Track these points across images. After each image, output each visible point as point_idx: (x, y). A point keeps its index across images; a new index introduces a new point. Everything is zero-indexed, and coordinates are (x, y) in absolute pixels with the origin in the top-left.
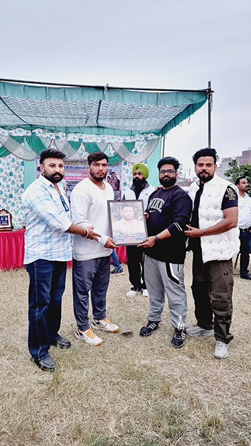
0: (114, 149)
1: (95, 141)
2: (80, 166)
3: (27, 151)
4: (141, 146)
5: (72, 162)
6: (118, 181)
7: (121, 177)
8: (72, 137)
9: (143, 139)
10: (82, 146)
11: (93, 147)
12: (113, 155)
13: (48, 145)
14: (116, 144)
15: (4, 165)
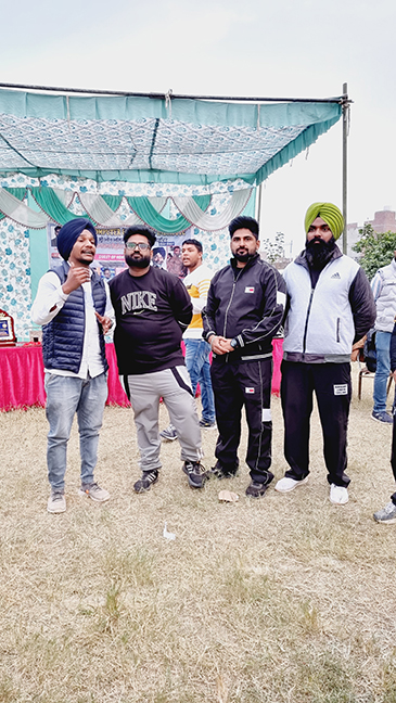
0: (177, 208)
1: (146, 194)
3: (33, 212)
5: (109, 230)
8: (108, 188)
9: (226, 189)
10: (125, 202)
11: (142, 205)
12: (175, 218)
13: (68, 202)
14: (180, 199)
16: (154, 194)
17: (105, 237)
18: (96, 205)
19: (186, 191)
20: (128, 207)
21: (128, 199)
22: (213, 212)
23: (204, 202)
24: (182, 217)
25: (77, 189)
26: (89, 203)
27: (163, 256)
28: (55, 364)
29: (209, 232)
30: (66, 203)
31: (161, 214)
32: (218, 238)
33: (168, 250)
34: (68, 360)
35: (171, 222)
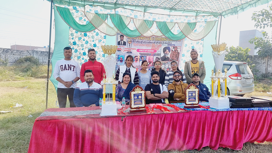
1: (166, 21)
2: (152, 41)
3: (110, 27)
4: (200, 26)
5: (146, 37)
6: (179, 53)
7: (180, 51)
8: (148, 17)
9: (203, 20)
10: (155, 25)
11: (163, 26)
13: (128, 23)
14: (181, 24)
15: (89, 38)
16: (169, 21)
17: (144, 41)
18: (141, 25)
19: (185, 20)
22: (196, 31)
25: (133, 17)
26: (138, 24)
27: (169, 51)
31: (171, 31)
33: (171, 48)
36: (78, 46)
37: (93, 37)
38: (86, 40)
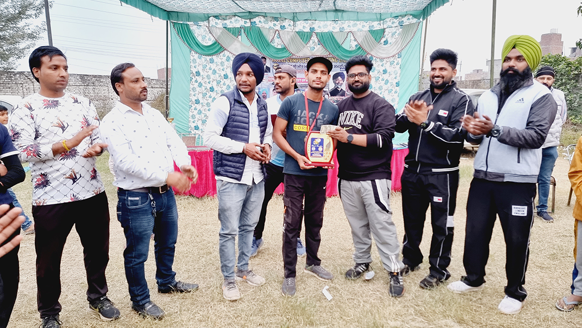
0: (355, 40)
1: (332, 30)
3: (245, 46)
4: (393, 34)
5: (301, 59)
8: (302, 26)
9: (397, 24)
10: (314, 38)
11: (327, 39)
12: (354, 48)
13: (271, 38)
14: (359, 34)
15: (217, 65)
16: (338, 30)
17: (298, 64)
18: (292, 39)
19: (363, 26)
20: (316, 41)
21: (317, 34)
22: (386, 42)
23: (378, 35)
24: (360, 47)
25: (278, 28)
26: (286, 38)
27: (343, 79)
28: (222, 172)
29: (382, 59)
30: (269, 38)
31: (343, 46)
32: (388, 64)
34: (233, 170)
35: (350, 52)
36: (203, 78)
37: (222, 63)
38: (213, 69)
